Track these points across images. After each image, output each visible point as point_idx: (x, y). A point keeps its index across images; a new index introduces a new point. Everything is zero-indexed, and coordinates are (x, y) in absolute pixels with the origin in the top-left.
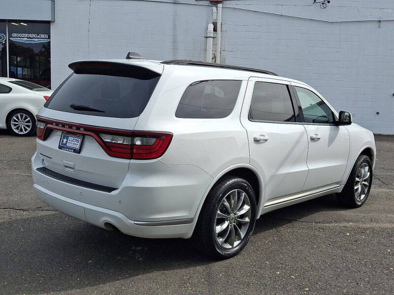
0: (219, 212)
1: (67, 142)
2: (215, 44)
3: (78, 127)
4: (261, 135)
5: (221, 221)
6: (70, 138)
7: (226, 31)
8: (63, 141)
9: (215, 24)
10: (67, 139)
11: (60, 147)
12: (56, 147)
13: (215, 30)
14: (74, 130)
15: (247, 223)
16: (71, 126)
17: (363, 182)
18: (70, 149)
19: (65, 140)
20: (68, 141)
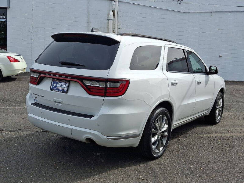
0: (153, 129)
1: (56, 86)
2: (114, 24)
3: (67, 76)
4: (175, 81)
5: (154, 135)
6: (59, 83)
7: (121, 16)
8: (53, 85)
9: (114, 12)
10: (57, 84)
11: (51, 89)
12: (48, 89)
13: (114, 15)
14: (63, 77)
15: (166, 136)
16: (61, 75)
17: (219, 109)
18: (59, 90)
19: (55, 85)
20: (58, 85)
